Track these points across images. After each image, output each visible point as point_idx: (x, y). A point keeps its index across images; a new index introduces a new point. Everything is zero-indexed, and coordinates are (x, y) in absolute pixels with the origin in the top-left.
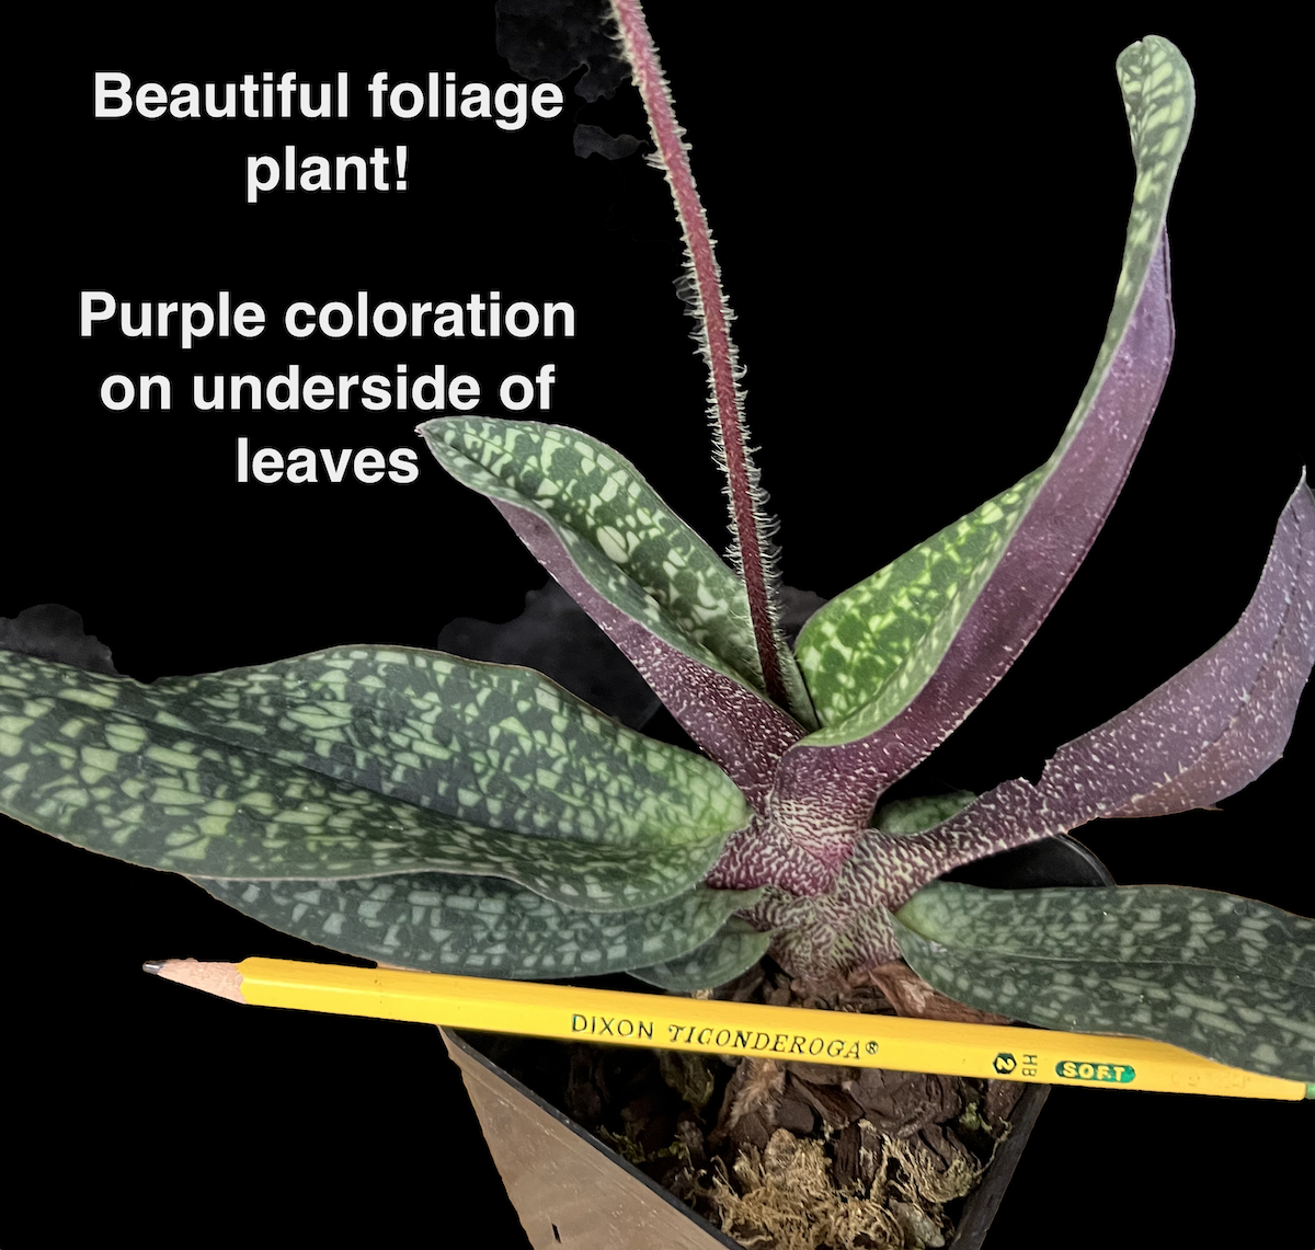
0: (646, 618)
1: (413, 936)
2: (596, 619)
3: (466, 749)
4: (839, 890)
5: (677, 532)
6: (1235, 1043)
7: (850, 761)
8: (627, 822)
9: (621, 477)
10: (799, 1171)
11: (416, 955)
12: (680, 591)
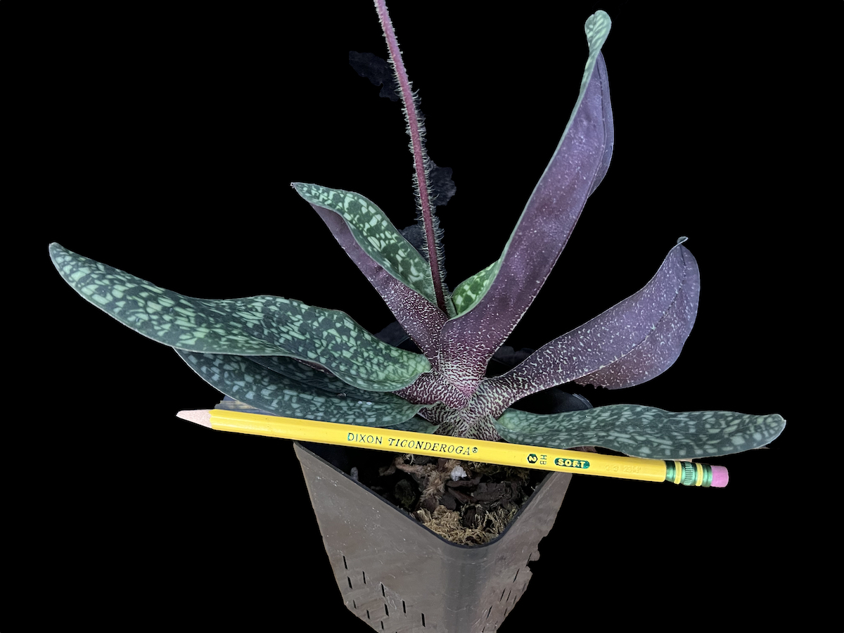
0: (384, 265)
1: (284, 405)
2: (366, 276)
3: (312, 337)
4: (470, 406)
5: (402, 242)
6: (632, 447)
7: (473, 340)
8: (380, 373)
9: (379, 217)
10: (446, 519)
11: (284, 411)
12: (403, 268)
